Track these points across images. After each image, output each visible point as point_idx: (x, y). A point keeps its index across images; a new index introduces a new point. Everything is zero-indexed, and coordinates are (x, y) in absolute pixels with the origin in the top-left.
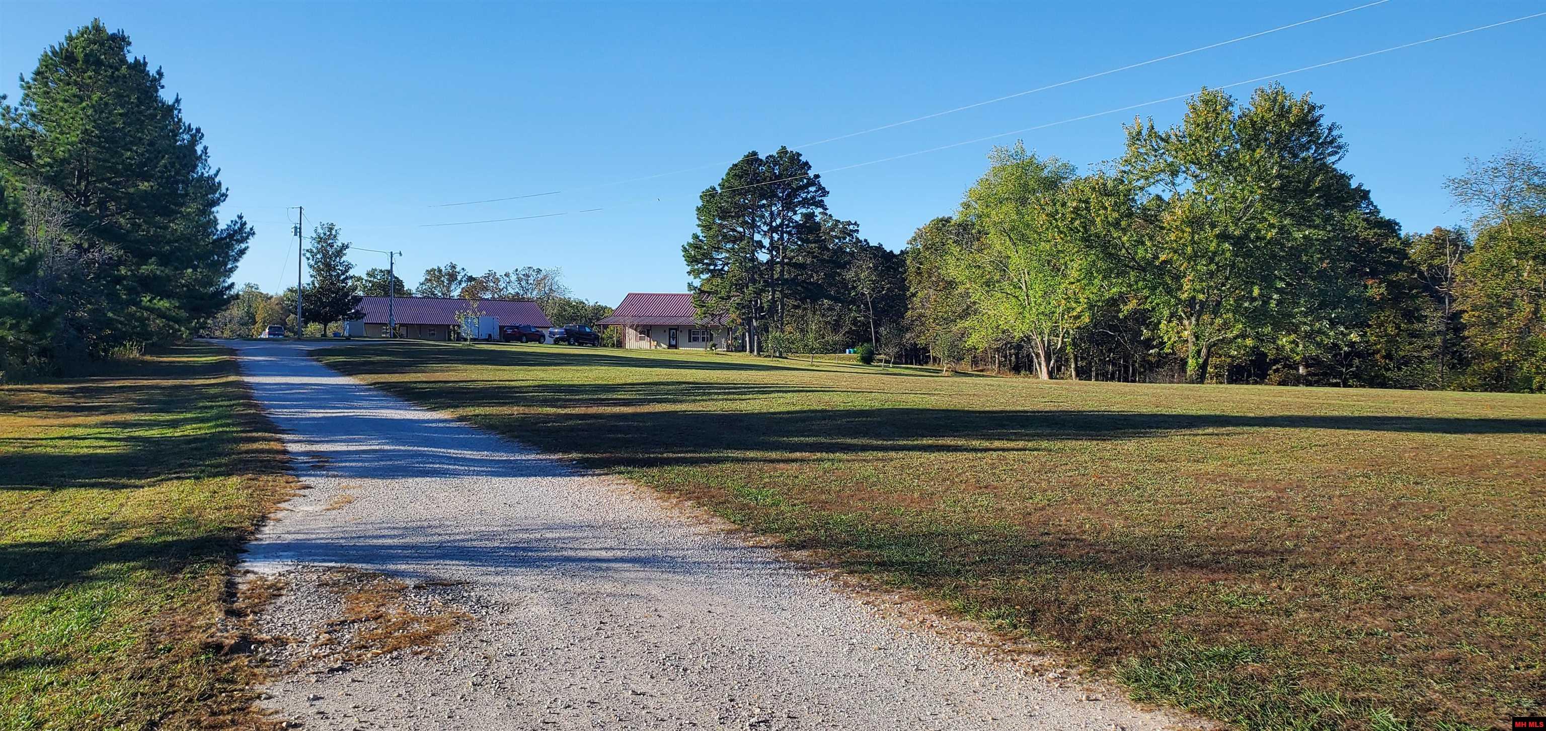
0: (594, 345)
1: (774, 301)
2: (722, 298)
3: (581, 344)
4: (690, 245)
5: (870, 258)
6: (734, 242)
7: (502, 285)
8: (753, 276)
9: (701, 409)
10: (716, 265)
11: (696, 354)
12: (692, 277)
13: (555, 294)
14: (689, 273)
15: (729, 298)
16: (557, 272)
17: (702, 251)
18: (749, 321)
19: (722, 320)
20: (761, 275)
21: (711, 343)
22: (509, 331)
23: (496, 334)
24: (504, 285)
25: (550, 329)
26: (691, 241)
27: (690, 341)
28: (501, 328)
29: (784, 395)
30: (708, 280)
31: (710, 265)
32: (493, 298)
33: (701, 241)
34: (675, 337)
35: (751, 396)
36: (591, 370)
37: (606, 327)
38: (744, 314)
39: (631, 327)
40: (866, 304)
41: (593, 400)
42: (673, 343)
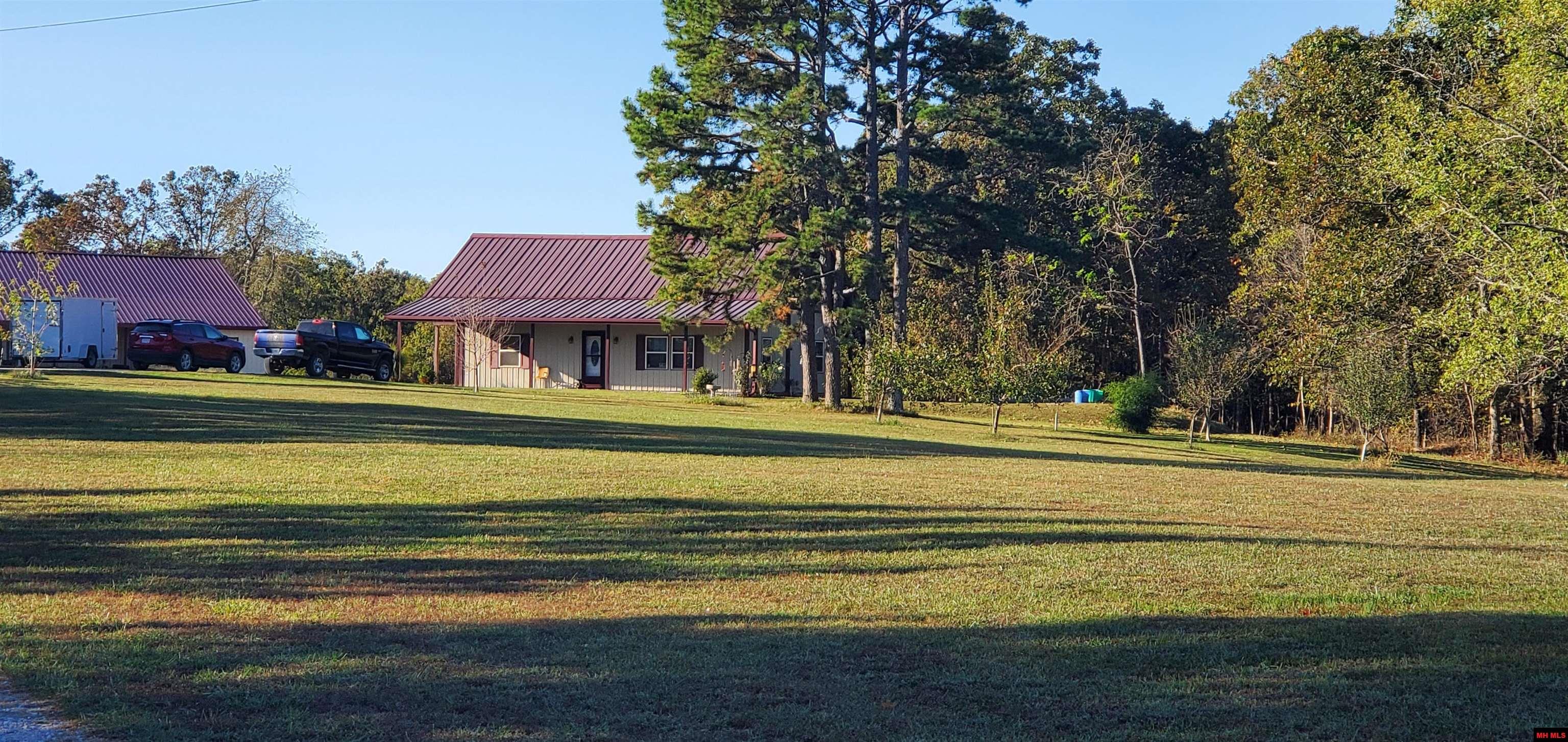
0: (378, 378)
1: (877, 256)
2: (735, 247)
3: (343, 375)
4: (647, 99)
5: (1133, 142)
6: (768, 91)
7: (133, 215)
8: (821, 183)
9: (771, 607)
10: (717, 155)
11: (662, 404)
12: (650, 187)
13: (276, 242)
14: (644, 176)
15: (755, 244)
16: (277, 182)
17: (680, 116)
18: (810, 310)
19: (735, 307)
20: (845, 183)
21: (700, 373)
22: (146, 339)
23: (110, 346)
24: (137, 215)
25: (260, 334)
26: (648, 87)
27: (640, 367)
28: (124, 330)
29: (1034, 551)
30: (696, 196)
31: (699, 153)
32: (109, 253)
33: (676, 87)
34: (600, 356)
35: (919, 557)
36: (377, 456)
37: (408, 326)
38: (796, 290)
39: (482, 327)
40: (1121, 267)
41: (392, 565)
42: (594, 370)
